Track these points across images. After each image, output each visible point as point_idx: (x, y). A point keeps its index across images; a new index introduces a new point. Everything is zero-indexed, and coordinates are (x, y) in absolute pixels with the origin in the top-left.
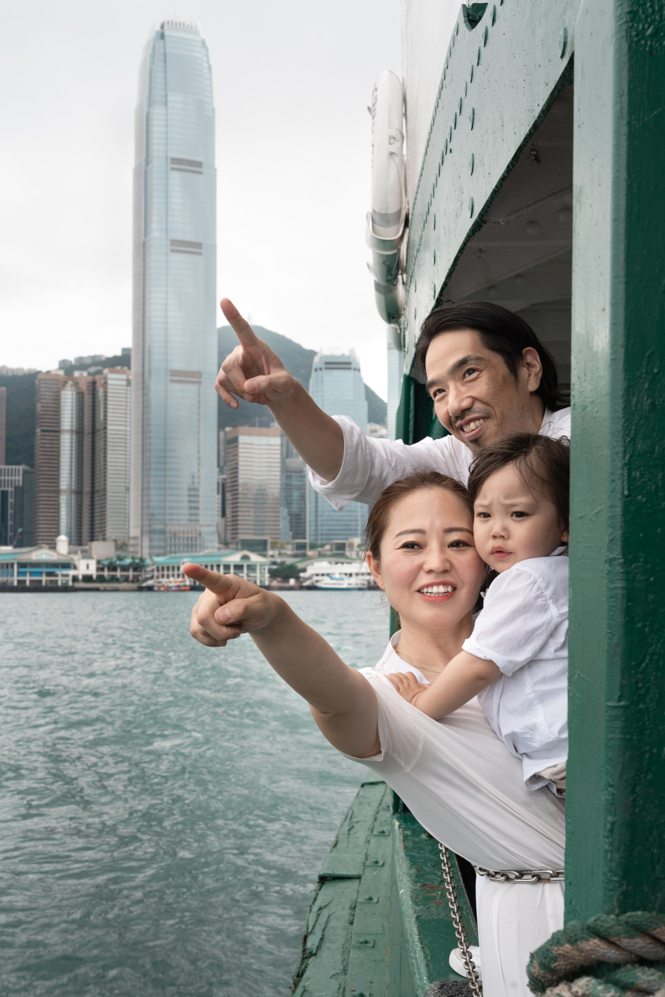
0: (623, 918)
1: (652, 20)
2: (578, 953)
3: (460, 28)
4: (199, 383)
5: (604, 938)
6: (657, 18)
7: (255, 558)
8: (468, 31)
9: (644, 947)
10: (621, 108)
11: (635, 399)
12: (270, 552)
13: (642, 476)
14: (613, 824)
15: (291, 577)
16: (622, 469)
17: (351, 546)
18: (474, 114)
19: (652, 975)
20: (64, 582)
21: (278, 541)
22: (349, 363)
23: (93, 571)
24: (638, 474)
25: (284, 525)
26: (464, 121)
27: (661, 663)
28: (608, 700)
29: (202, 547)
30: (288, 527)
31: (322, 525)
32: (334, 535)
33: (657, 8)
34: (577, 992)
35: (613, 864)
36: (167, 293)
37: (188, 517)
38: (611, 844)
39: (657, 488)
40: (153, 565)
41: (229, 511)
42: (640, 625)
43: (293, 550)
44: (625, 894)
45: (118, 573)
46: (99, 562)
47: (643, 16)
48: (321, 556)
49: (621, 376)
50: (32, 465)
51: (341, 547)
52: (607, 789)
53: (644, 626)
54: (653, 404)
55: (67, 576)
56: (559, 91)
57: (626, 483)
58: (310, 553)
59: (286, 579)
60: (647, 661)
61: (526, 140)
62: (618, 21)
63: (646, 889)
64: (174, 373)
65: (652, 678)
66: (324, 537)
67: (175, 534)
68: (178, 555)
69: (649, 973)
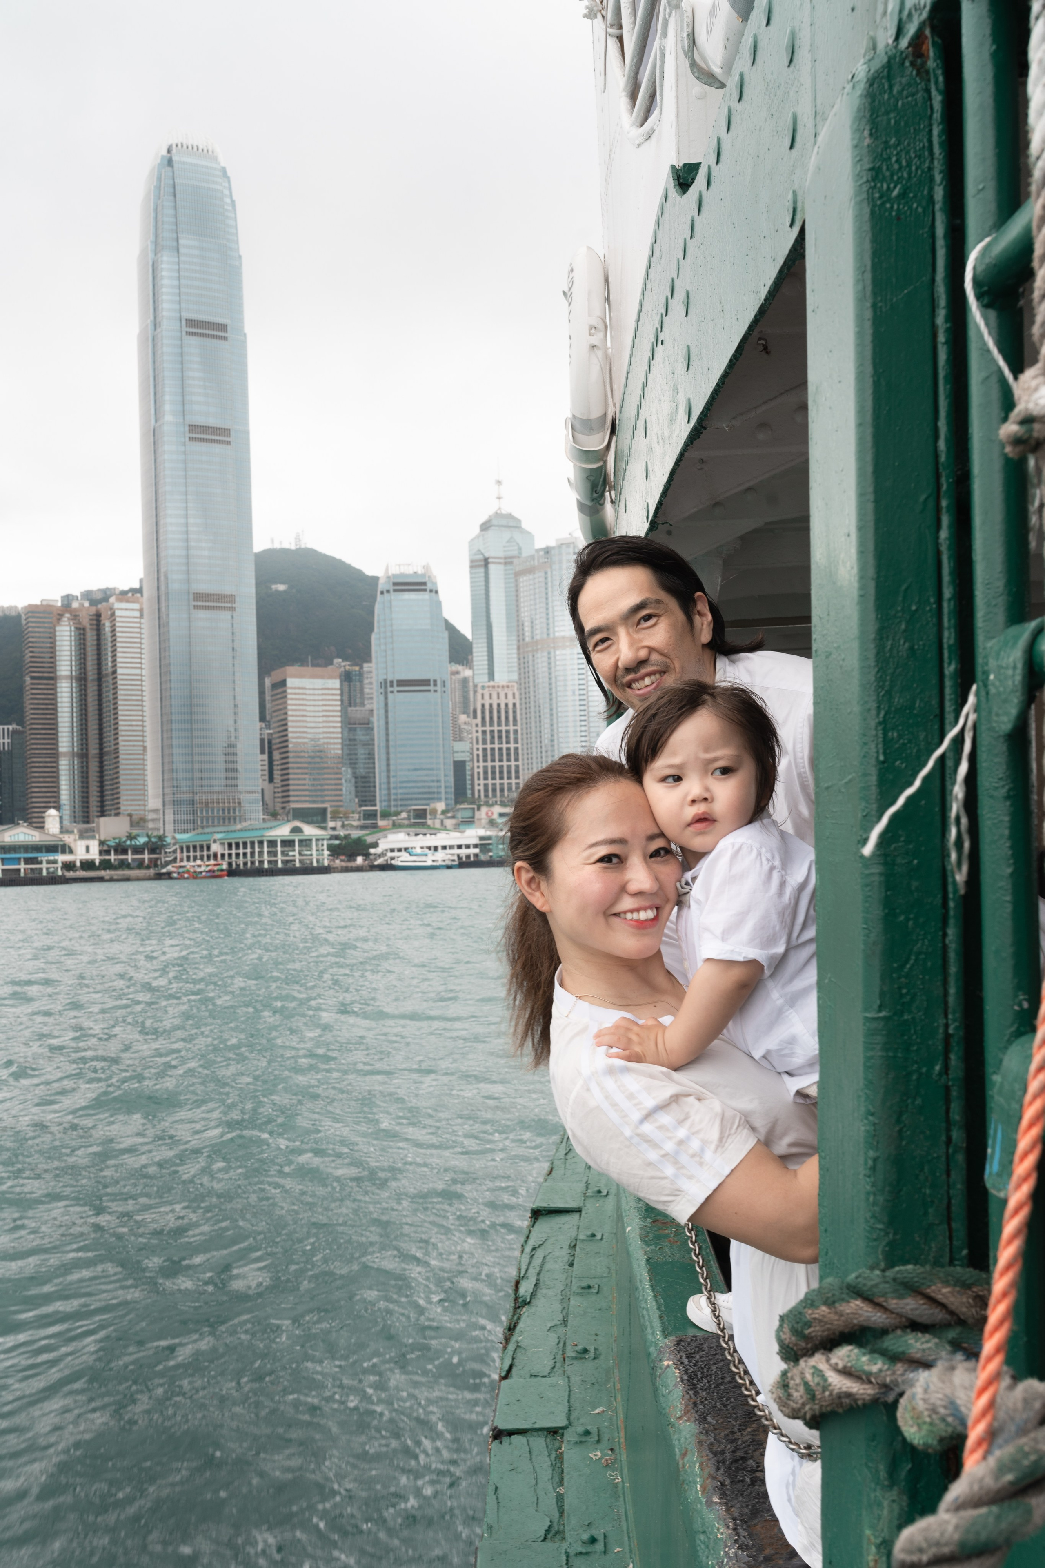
0: (890, 1273)
1: (899, 178)
2: (836, 1318)
3: (669, 194)
4: (233, 609)
5: (868, 1299)
6: (905, 175)
7: (309, 831)
8: (678, 198)
9: (916, 1309)
10: (864, 288)
11: (889, 643)
12: (331, 824)
13: (900, 736)
14: (875, 1160)
15: (359, 855)
16: (876, 729)
17: (434, 812)
18: (688, 297)
19: (927, 1342)
20: (52, 870)
21: (341, 809)
22: (424, 584)
23: (94, 855)
24: (895, 734)
25: (347, 788)
26: (677, 306)
27: (929, 964)
28: (866, 1009)
29: (243, 819)
30: (353, 793)
31: (395, 788)
32: (411, 799)
33: (904, 163)
34: (837, 1364)
35: (877, 1209)
36: (186, 493)
37: (223, 782)
38: (873, 1185)
39: (919, 751)
40: (174, 844)
41: (277, 774)
42: (902, 918)
43: (359, 820)
44: (891, 1244)
45: (130, 857)
46: (102, 843)
47: (888, 174)
48: (396, 826)
49: (872, 616)
50: (21, 722)
51: (421, 814)
52: (867, 1118)
53: (908, 920)
54: (911, 648)
55: (55, 862)
56: (788, 269)
57: (880, 746)
58: (381, 823)
59: (352, 857)
60: (912, 962)
61: (751, 328)
62: (857, 181)
63: (917, 1237)
64: (199, 597)
65: (919, 982)
66: (399, 803)
67: (207, 804)
68: (207, 830)
69: (923, 1340)
